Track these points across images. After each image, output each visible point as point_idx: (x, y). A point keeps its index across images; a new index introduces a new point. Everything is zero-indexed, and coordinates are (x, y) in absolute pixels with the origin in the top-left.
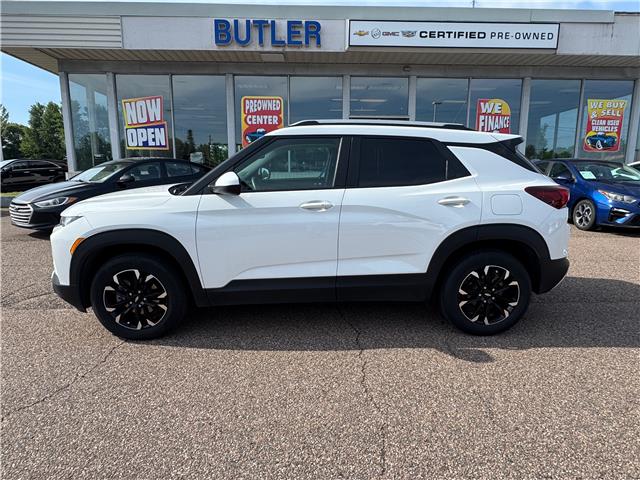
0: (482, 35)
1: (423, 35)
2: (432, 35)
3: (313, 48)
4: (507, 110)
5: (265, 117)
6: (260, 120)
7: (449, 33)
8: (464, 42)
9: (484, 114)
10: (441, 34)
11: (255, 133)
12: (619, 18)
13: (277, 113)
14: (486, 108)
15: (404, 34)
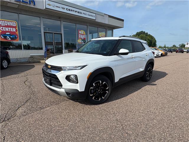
0: (81, 13)
1: (67, 9)
2: (69, 10)
3: (32, 6)
4: (85, 33)
5: (10, 28)
6: (7, 29)
7: (74, 11)
8: (77, 14)
9: (80, 34)
10: (71, 10)
11: (6, 34)
12: (105, 15)
13: (15, 27)
14: (80, 32)
15: (62, 8)
